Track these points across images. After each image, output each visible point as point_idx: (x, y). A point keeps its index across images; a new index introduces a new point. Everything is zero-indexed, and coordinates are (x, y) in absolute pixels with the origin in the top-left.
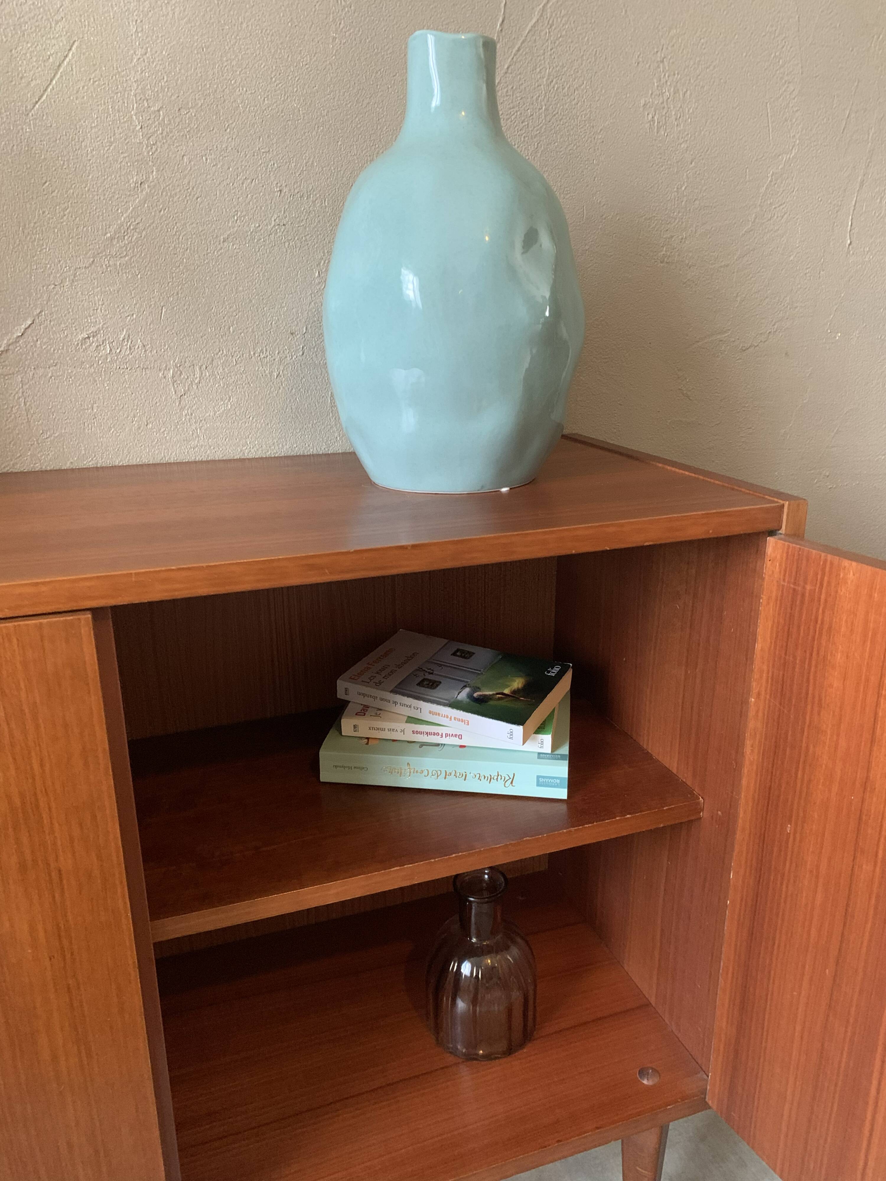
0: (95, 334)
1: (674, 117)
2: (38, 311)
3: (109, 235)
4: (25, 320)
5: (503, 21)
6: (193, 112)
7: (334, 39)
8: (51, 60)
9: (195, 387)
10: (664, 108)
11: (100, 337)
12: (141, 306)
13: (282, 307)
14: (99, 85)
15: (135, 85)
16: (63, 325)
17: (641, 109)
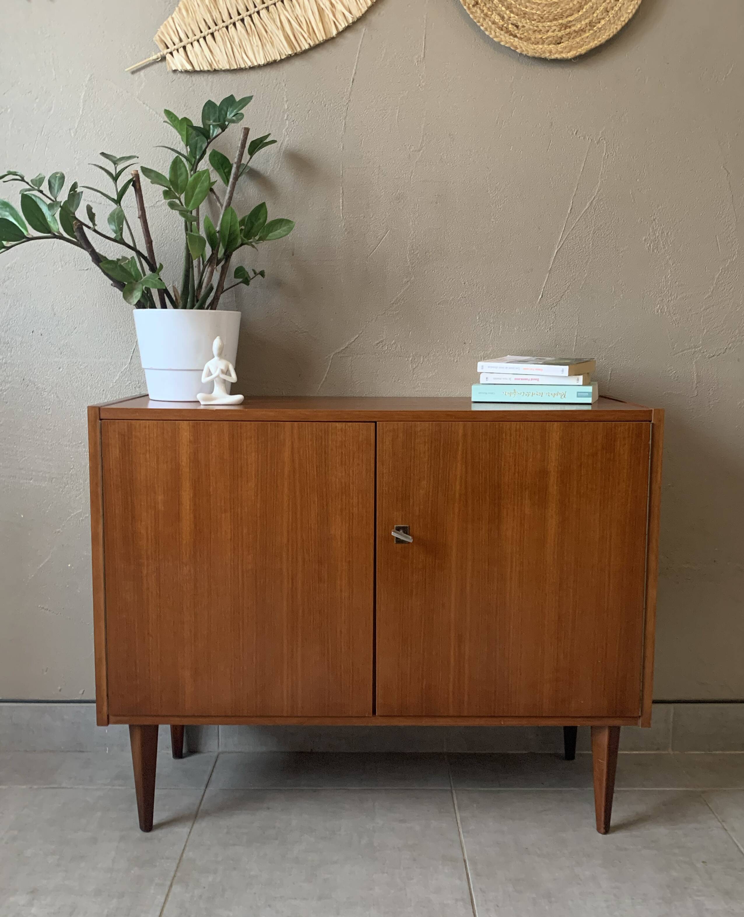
0: (382, 342)
1: (662, 244)
2: (361, 332)
3: (392, 302)
4: (356, 335)
5: (571, 209)
6: (431, 254)
7: (493, 222)
8: (379, 237)
9: (420, 365)
10: (656, 240)
11: (384, 343)
12: (402, 330)
13: (461, 332)
14: (395, 246)
15: (409, 245)
16: (370, 338)
17: (643, 242)
